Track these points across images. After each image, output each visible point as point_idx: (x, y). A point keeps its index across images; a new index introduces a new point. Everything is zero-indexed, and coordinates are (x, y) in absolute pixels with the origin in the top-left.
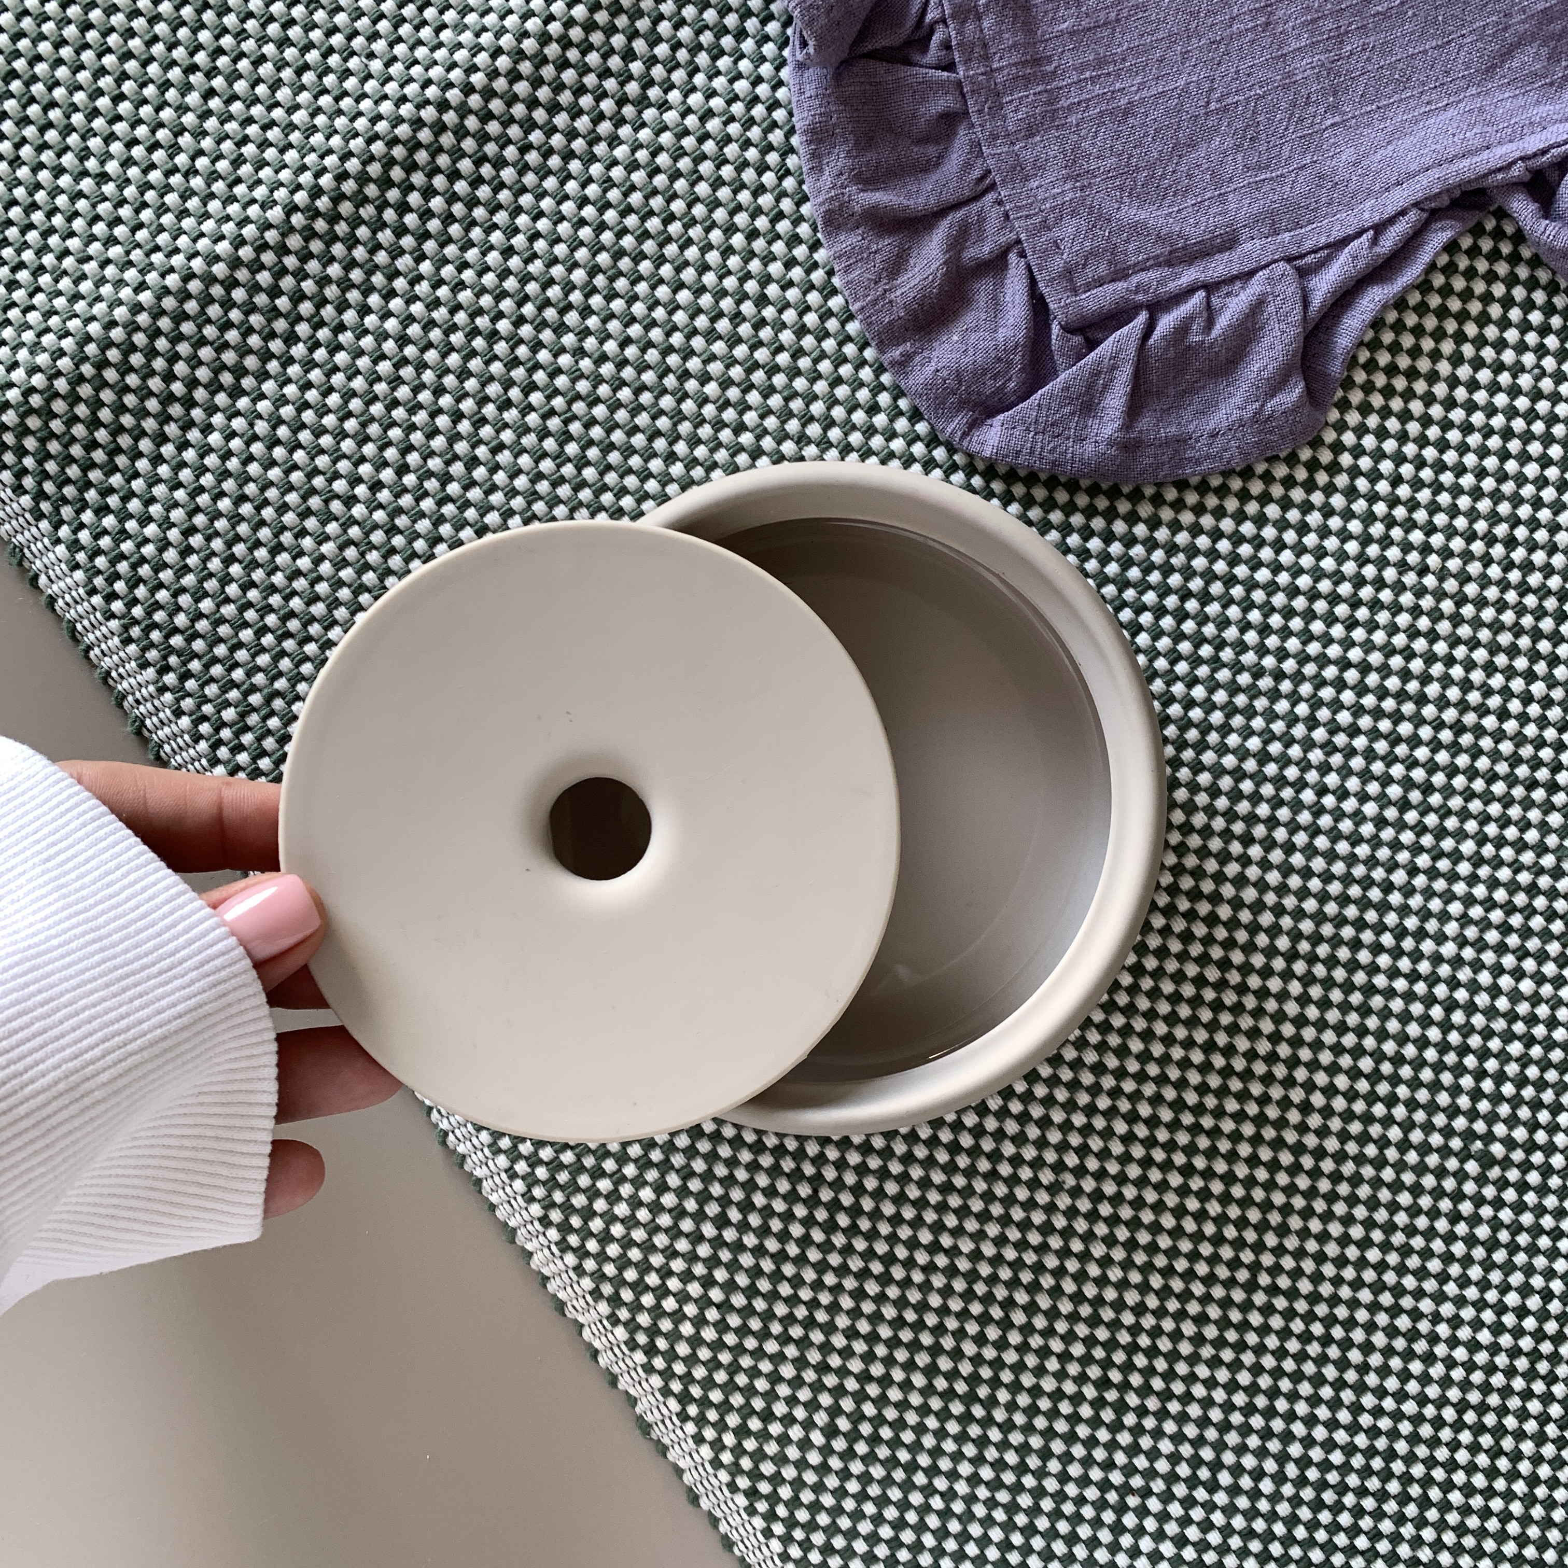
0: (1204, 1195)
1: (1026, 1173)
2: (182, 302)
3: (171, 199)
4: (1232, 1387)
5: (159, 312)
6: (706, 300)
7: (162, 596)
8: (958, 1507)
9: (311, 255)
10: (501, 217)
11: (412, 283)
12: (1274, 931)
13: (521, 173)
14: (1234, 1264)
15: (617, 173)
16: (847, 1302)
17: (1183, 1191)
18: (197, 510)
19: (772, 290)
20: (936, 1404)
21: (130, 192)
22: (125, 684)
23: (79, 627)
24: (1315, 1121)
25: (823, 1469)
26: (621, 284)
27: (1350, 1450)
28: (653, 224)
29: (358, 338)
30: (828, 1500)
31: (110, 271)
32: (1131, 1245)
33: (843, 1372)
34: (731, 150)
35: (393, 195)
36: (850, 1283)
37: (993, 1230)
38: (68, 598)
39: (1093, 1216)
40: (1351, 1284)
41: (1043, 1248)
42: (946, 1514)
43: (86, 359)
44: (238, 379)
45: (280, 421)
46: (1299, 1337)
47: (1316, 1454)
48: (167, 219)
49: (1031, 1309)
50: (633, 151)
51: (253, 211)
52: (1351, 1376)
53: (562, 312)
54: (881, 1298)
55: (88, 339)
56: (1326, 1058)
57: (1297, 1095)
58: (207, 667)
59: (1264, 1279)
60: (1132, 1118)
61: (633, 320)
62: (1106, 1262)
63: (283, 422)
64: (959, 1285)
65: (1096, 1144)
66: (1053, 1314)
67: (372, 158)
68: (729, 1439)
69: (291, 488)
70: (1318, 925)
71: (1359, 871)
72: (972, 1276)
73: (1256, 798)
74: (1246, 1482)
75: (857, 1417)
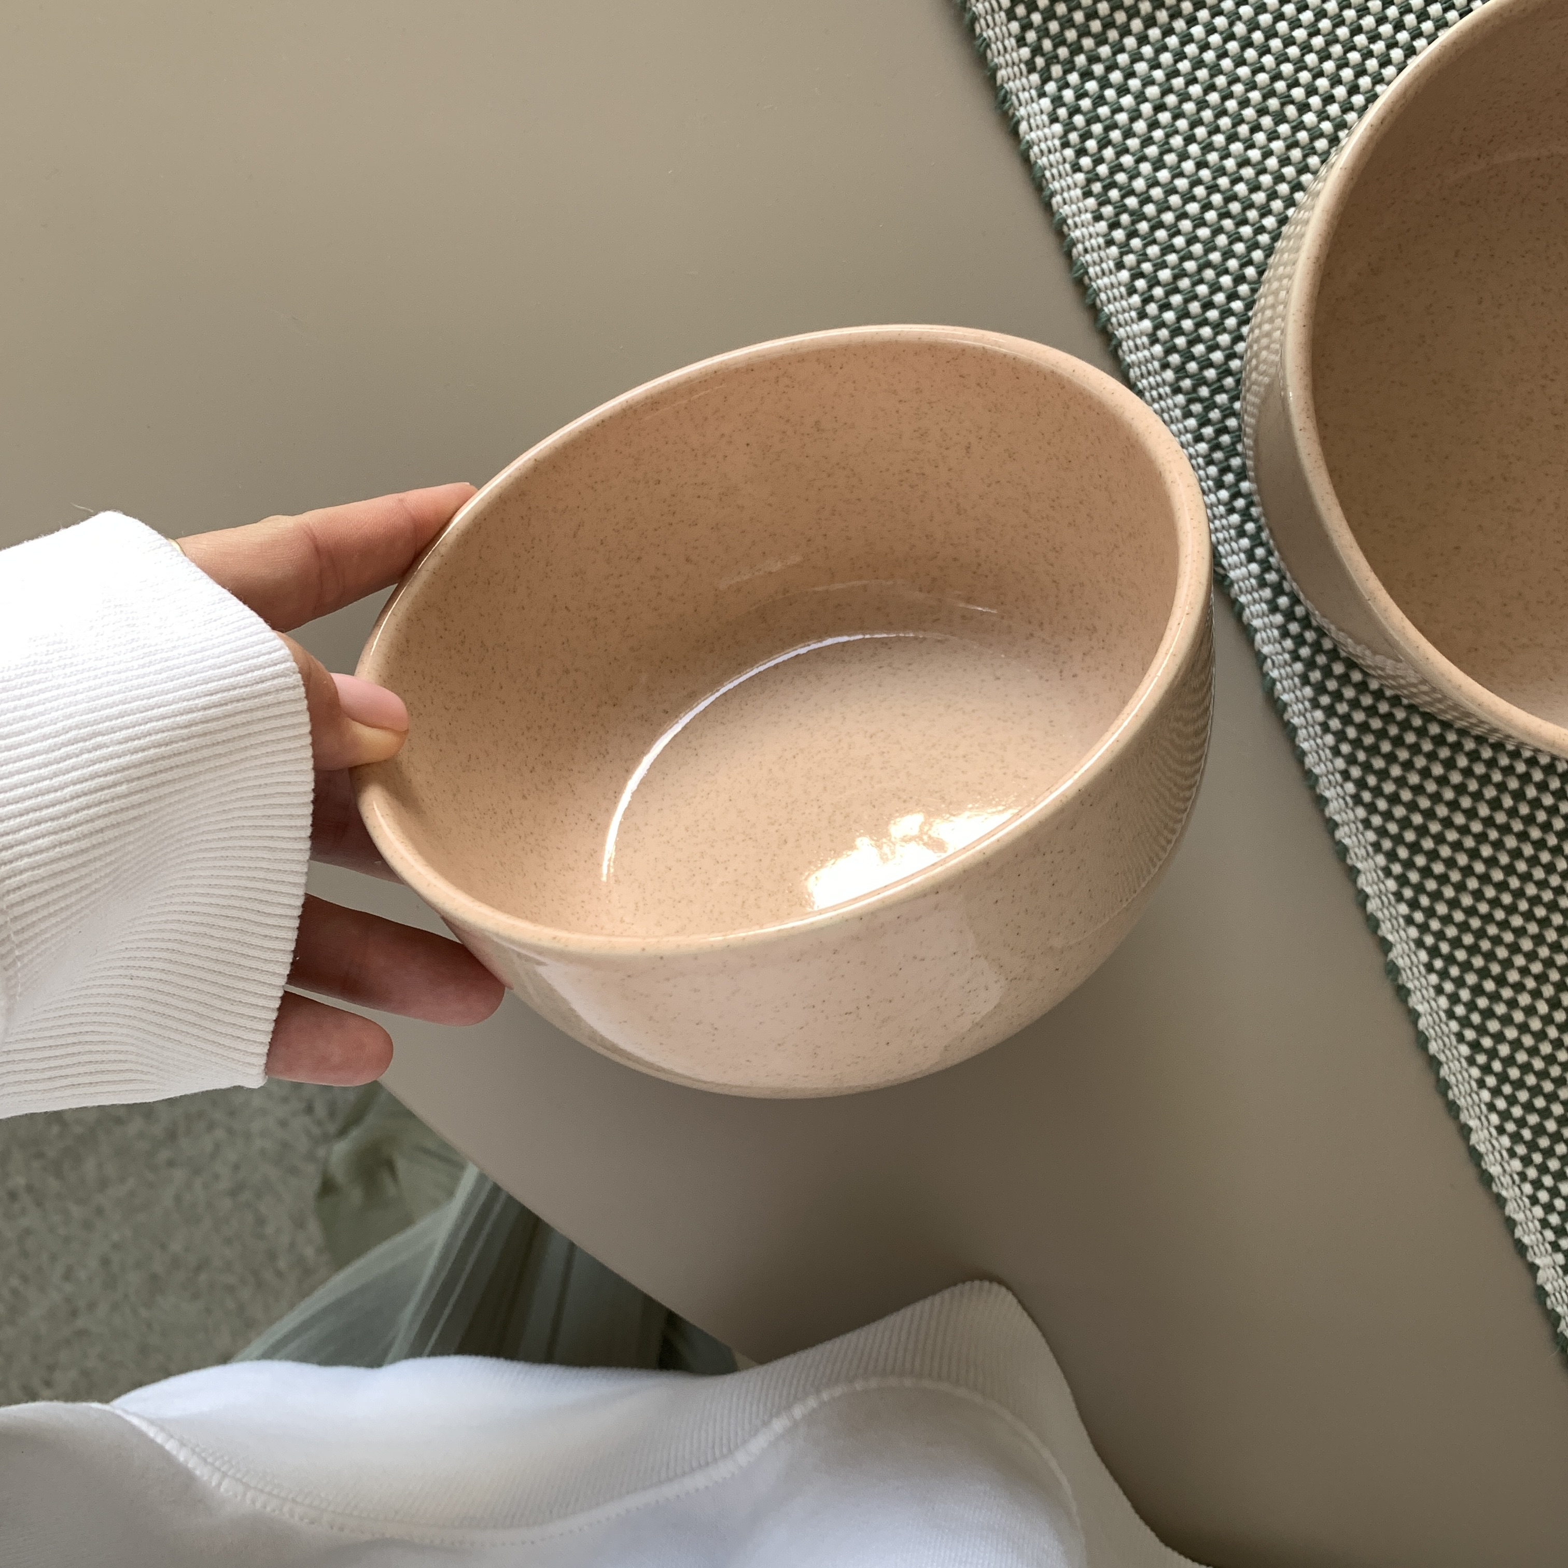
18: (1171, 90)
22: (1078, 232)
23: (1047, 174)
38: (1043, 146)
63: (1259, 28)
69: (1255, 87)
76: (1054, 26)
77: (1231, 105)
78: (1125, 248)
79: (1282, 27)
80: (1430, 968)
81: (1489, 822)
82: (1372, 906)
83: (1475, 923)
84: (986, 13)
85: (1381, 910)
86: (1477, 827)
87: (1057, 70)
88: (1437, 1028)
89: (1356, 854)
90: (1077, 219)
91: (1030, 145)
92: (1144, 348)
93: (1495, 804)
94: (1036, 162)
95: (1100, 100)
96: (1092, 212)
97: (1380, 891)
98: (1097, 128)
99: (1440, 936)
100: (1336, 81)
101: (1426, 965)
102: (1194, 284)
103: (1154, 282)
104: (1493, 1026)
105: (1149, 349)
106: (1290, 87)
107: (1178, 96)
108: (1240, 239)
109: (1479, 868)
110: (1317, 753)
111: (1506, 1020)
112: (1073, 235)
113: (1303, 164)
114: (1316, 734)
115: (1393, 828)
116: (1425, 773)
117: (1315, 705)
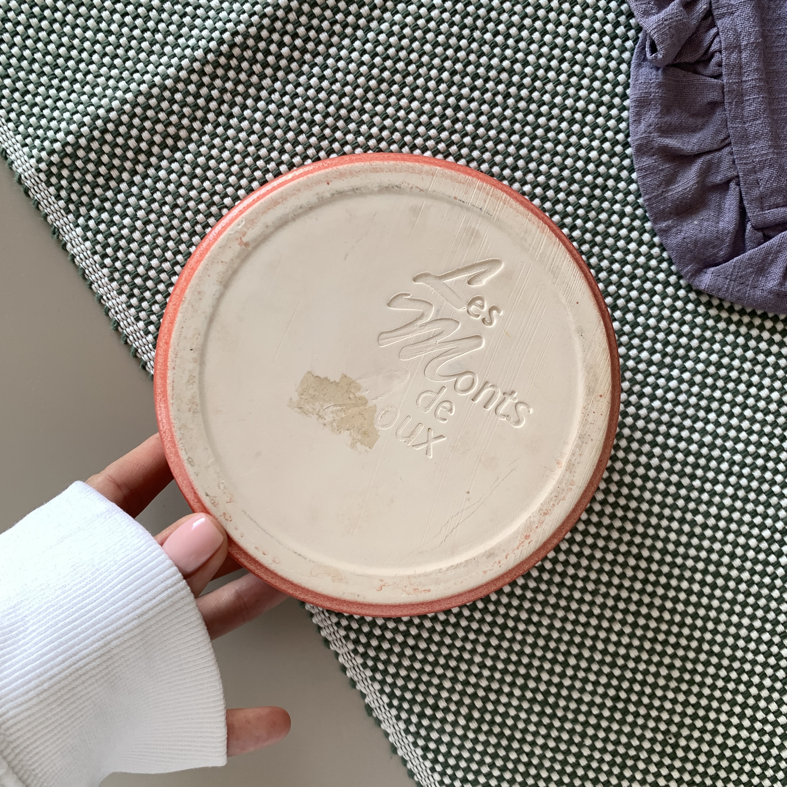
0: (676, 600)
1: (579, 584)
2: (148, 99)
3: (145, 45)
4: (686, 704)
5: (135, 105)
6: (427, 107)
7: (132, 256)
8: (535, 761)
9: (217, 77)
10: (319, 60)
11: (270, 94)
12: (720, 460)
13: (331, 36)
14: (690, 638)
15: (382, 37)
16: (480, 649)
17: (664, 598)
18: (152, 211)
19: (463, 103)
20: (526, 705)
21: (123, 41)
22: (110, 303)
23: (87, 271)
24: (737, 563)
25: (464, 737)
26: (382, 97)
27: (749, 741)
28: (400, 65)
29: (240, 122)
30: (466, 754)
31: (112, 82)
32: (635, 625)
33: (476, 686)
34: (444, 27)
35: (262, 45)
36: (482, 639)
37: (560, 614)
38: (82, 256)
39: (614, 609)
40: (753, 652)
41: (587, 625)
42: (528, 764)
43: (96, 128)
44: (175, 142)
45: (198, 165)
46: (723, 679)
47: (730, 742)
48: (143, 56)
49: (579, 657)
50: (391, 26)
51: (188, 52)
52: (751, 701)
53: (350, 111)
54: (498, 648)
55: (98, 117)
56: (745, 529)
57: (728, 548)
59: (706, 647)
60: (638, 557)
61: (387, 117)
62: (620, 633)
63: (199, 166)
64: (541, 642)
65: (618, 570)
66: (591, 660)
67: (252, 25)
68: (414, 719)
69: (201, 201)
70: (744, 457)
71: (767, 429)
72: (548, 638)
73: (714, 388)
74: (692, 756)
75: (483, 710)
80: (391, 706)
82: (350, 673)
83: (414, 675)
84: (33, 185)
85: (356, 675)
87: (83, 210)
88: (400, 741)
89: (335, 645)
90: (108, 295)
91: (74, 256)
94: (79, 266)
95: (111, 223)
96: (117, 290)
97: (354, 665)
98: (111, 240)
100: (224, 195)
101: (388, 704)
104: (434, 735)
106: (222, 198)
107: (157, 214)
111: (442, 731)
112: (107, 304)
115: (355, 625)
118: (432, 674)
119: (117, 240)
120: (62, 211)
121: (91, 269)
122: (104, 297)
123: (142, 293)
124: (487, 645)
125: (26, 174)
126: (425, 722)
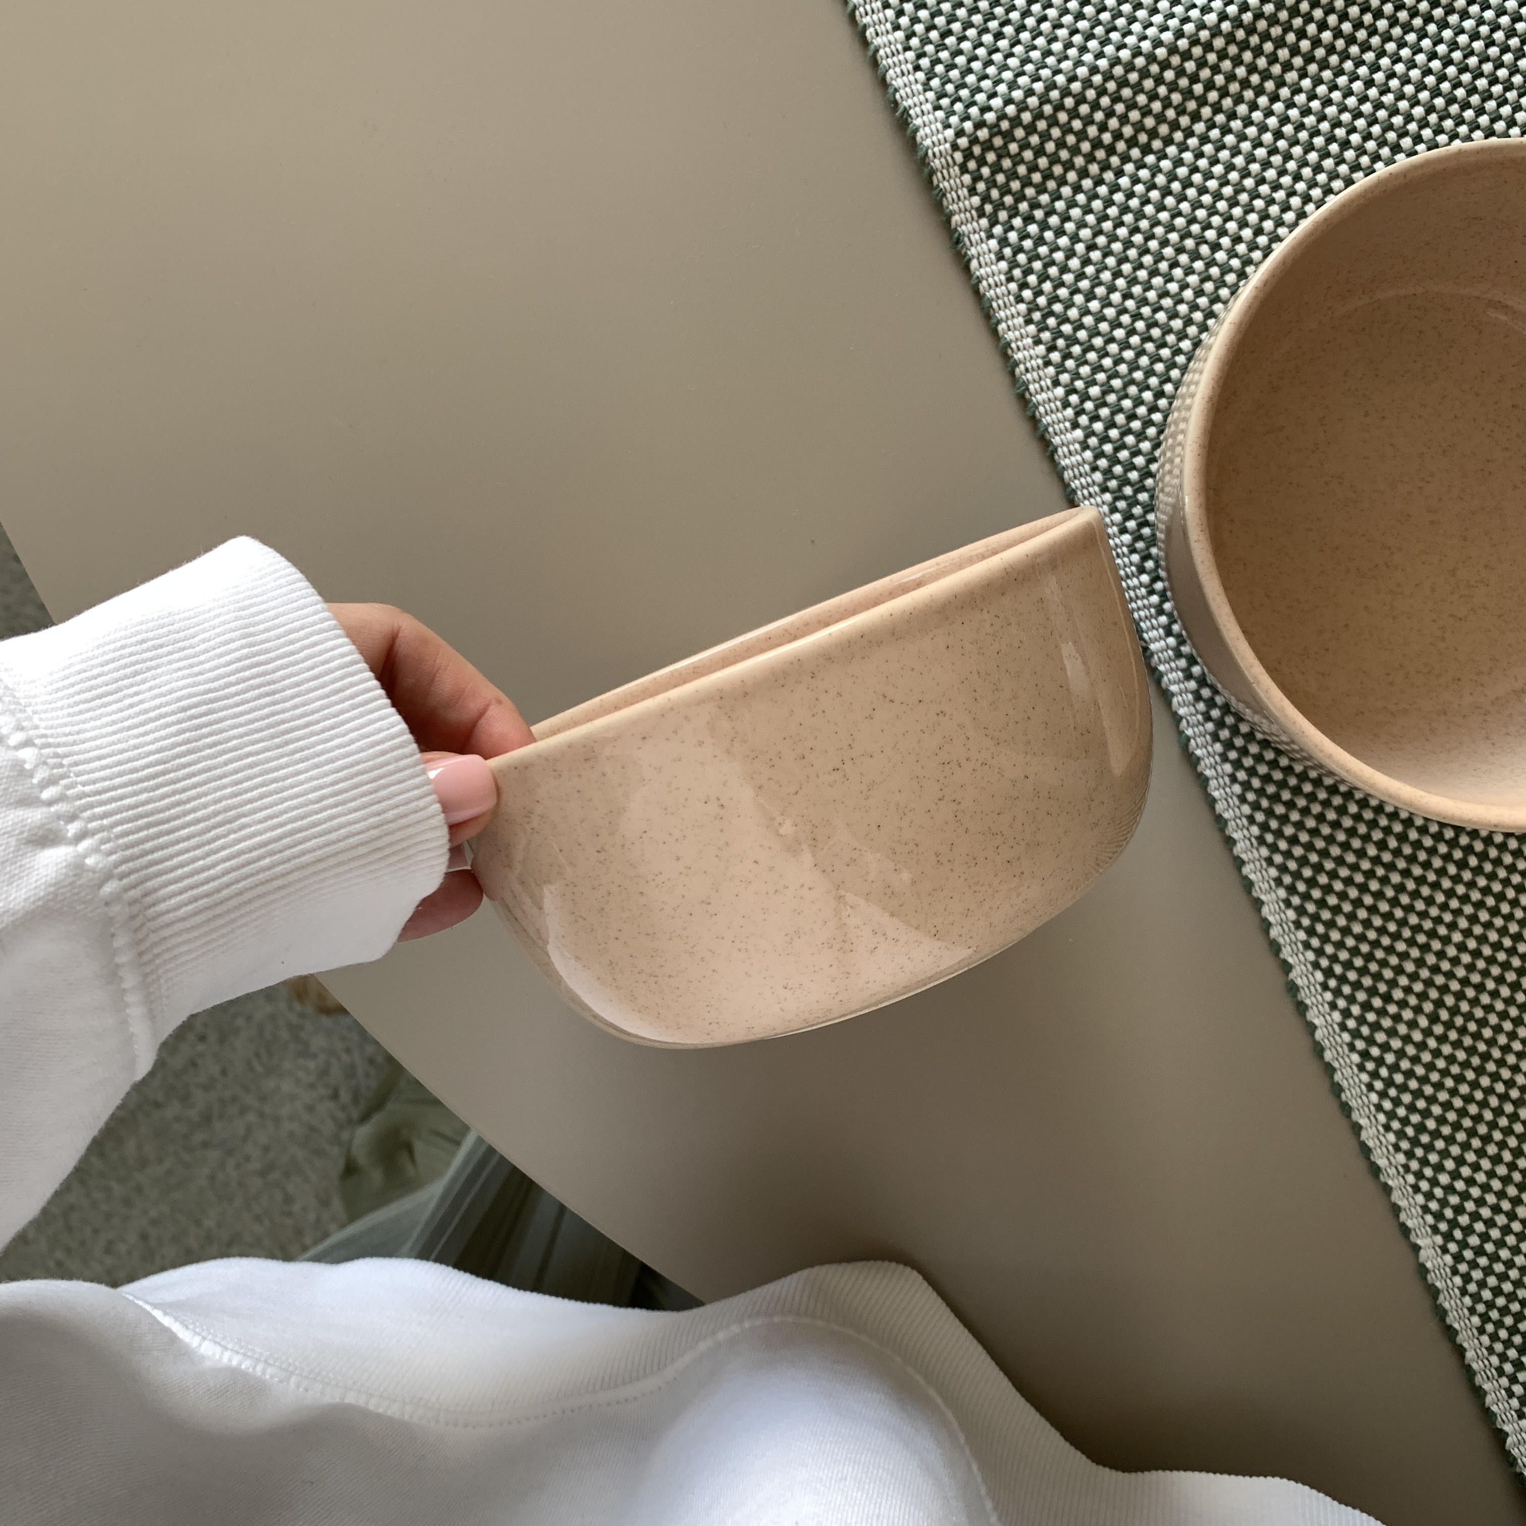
2: (1127, 72)
5: (1109, 77)
7: (1063, 292)
8: (1515, 1094)
9: (1227, 56)
10: (1369, 56)
11: (1293, 94)
15: (1463, 39)
16: (1463, 923)
18: (1101, 232)
20: (1514, 1012)
22: (1020, 355)
23: (994, 305)
28: (1482, 83)
31: (1077, 39)
33: (1449, 975)
36: (1468, 909)
42: (1504, 1097)
43: (1049, 101)
44: (1150, 141)
45: (1175, 178)
50: (1478, 25)
51: (1194, 13)
54: (1488, 925)
55: (1054, 86)
58: (1085, 351)
63: (1177, 179)
69: (1173, 229)
75: (1454, 1011)
76: (1000, 178)
77: (1153, 245)
78: (1061, 368)
79: (1197, 178)
80: (1325, 987)
81: (1376, 860)
82: (1274, 932)
83: (1365, 948)
84: (943, 167)
85: (1283, 936)
86: (1366, 865)
87: (1003, 215)
88: (1331, 1039)
89: (1260, 888)
90: (1019, 343)
91: (979, 280)
92: (1077, 453)
93: (1382, 845)
94: (985, 295)
95: (1040, 241)
96: (1033, 337)
97: (1282, 920)
98: (1037, 265)
99: (1334, 959)
100: (1243, 224)
101: (1322, 984)
102: (1120, 399)
103: (1085, 397)
104: (1380, 1037)
105: (1081, 455)
106: (1204, 229)
107: (1107, 237)
108: (1160, 360)
109: (1368, 900)
110: (1226, 800)
111: (1392, 1033)
112: (1016, 357)
113: (1215, 295)
114: (1225, 784)
115: (1292, 865)
116: (1321, 818)
117: (1225, 758)
118: (1390, 950)
119: (1046, 266)
120: (974, 212)
121: (1000, 302)
122: (1013, 345)
123: (1068, 346)
124: (1473, 919)
125: (936, 149)
126: (1371, 1017)
